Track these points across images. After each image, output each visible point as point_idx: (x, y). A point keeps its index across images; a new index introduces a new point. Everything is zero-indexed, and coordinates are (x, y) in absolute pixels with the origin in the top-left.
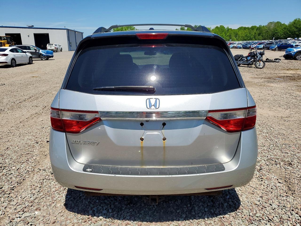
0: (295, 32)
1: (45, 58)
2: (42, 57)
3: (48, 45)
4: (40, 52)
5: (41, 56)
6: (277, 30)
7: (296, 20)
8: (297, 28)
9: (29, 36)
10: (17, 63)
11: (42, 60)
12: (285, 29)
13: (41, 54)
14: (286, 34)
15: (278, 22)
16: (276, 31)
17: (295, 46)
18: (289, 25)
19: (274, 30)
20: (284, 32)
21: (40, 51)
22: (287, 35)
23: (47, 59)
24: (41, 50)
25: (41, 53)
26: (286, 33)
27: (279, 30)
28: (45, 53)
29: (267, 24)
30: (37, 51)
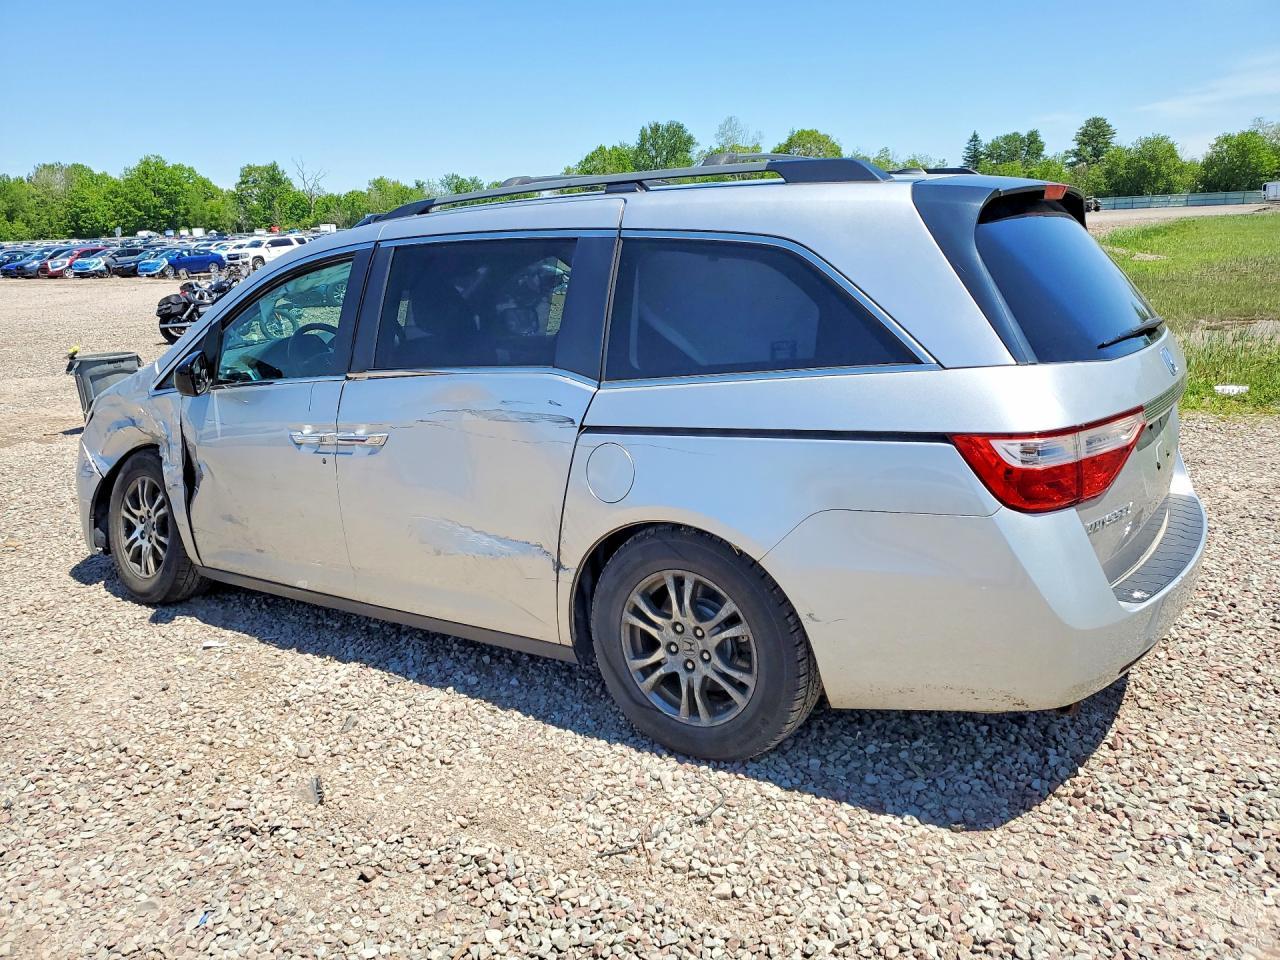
0: (155, 207)
6: (83, 200)
7: (146, 163)
8: (158, 192)
12: (116, 197)
14: (125, 217)
15: (76, 166)
16: (80, 204)
17: (230, 259)
18: (128, 179)
19: (72, 199)
20: (115, 207)
22: (130, 218)
26: (124, 212)
27: (94, 198)
29: (32, 171)
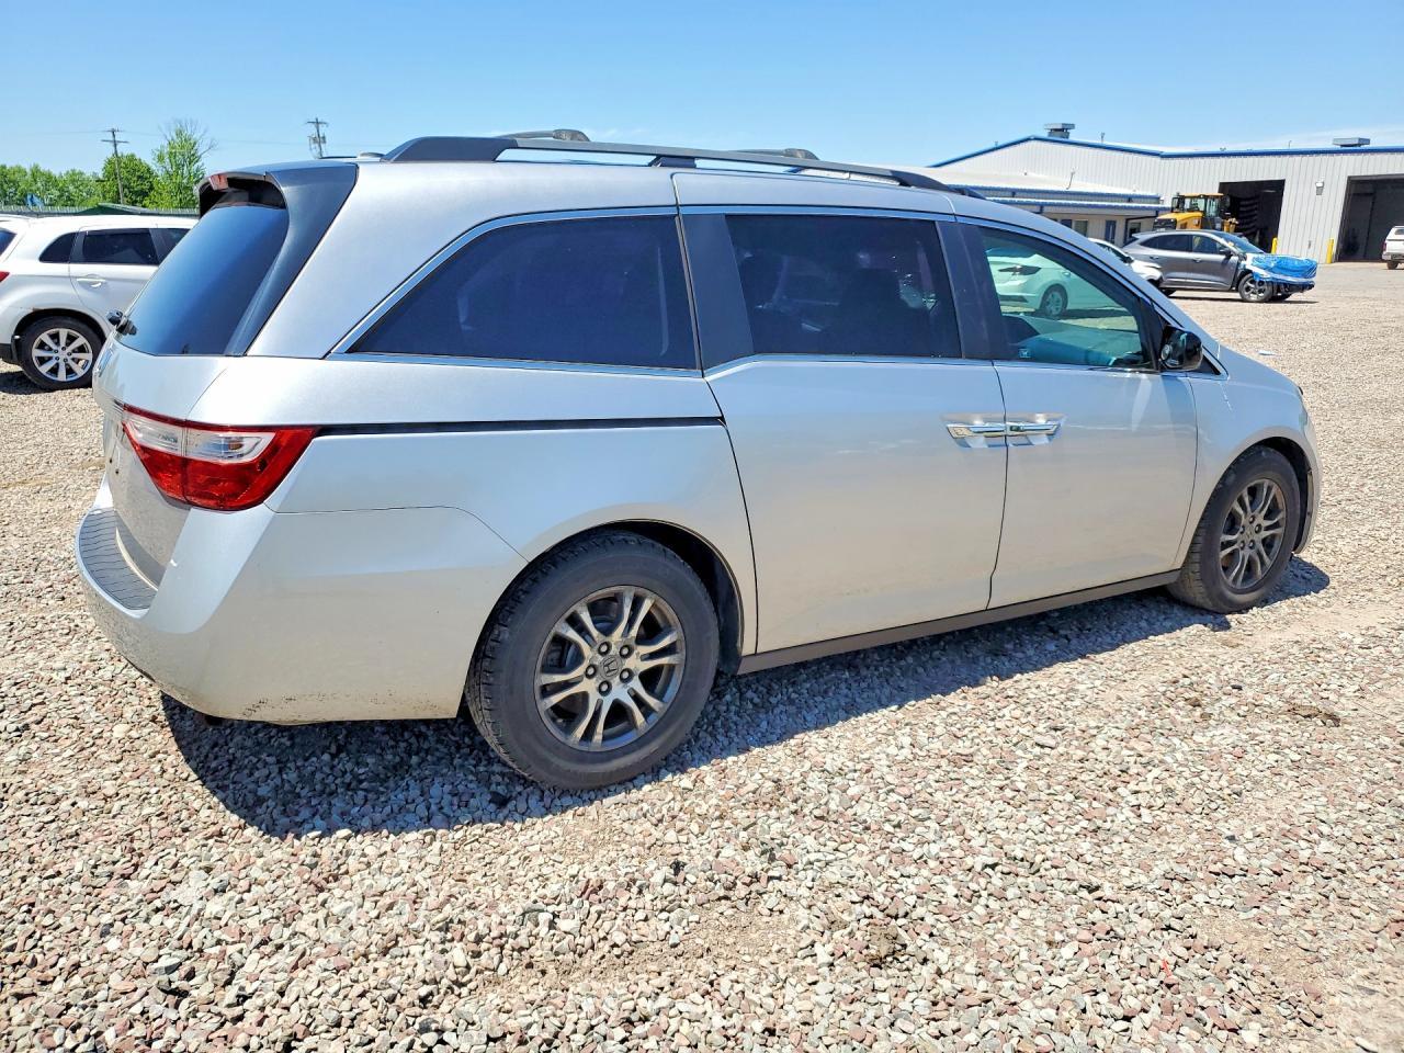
1: (1260, 291)
2: (1248, 289)
3: (1394, 230)
4: (1243, 263)
5: (1243, 281)
9: (1320, 191)
10: (1070, 307)
11: (1243, 300)
13: (1250, 272)
21: (1245, 259)
23: (1273, 299)
24: (1250, 256)
25: (1247, 267)
28: (1266, 268)
30: (1234, 259)
